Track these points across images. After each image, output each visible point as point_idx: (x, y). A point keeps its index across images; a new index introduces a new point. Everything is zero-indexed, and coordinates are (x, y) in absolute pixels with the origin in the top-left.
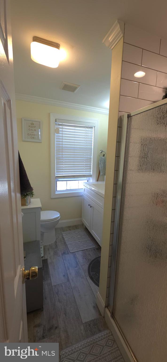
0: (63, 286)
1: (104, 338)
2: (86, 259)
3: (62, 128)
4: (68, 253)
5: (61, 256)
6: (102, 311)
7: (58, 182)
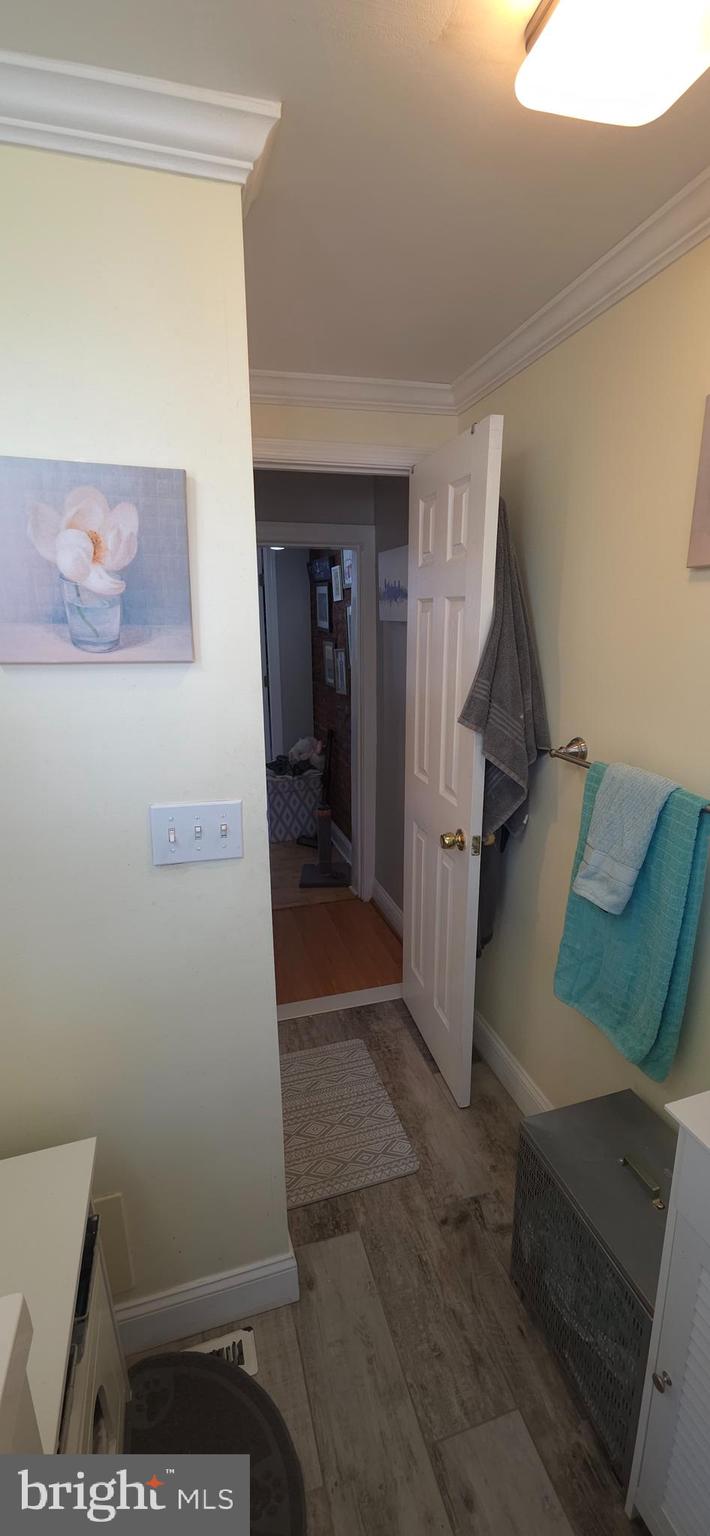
0: (457, 1412)
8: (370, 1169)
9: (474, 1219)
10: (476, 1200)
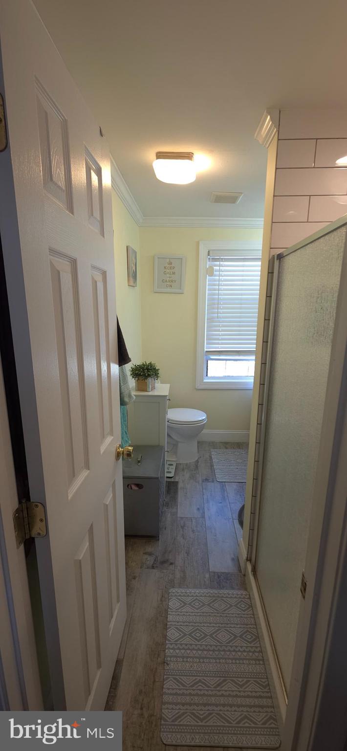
0: (194, 521)
1: (236, 597)
2: (240, 495)
3: (220, 266)
4: (213, 481)
5: (201, 482)
6: (242, 565)
7: (209, 361)
8: (197, 596)
9: (159, 561)
10: (153, 567)
